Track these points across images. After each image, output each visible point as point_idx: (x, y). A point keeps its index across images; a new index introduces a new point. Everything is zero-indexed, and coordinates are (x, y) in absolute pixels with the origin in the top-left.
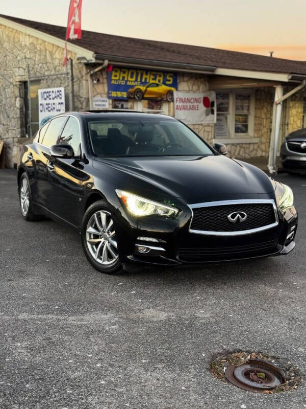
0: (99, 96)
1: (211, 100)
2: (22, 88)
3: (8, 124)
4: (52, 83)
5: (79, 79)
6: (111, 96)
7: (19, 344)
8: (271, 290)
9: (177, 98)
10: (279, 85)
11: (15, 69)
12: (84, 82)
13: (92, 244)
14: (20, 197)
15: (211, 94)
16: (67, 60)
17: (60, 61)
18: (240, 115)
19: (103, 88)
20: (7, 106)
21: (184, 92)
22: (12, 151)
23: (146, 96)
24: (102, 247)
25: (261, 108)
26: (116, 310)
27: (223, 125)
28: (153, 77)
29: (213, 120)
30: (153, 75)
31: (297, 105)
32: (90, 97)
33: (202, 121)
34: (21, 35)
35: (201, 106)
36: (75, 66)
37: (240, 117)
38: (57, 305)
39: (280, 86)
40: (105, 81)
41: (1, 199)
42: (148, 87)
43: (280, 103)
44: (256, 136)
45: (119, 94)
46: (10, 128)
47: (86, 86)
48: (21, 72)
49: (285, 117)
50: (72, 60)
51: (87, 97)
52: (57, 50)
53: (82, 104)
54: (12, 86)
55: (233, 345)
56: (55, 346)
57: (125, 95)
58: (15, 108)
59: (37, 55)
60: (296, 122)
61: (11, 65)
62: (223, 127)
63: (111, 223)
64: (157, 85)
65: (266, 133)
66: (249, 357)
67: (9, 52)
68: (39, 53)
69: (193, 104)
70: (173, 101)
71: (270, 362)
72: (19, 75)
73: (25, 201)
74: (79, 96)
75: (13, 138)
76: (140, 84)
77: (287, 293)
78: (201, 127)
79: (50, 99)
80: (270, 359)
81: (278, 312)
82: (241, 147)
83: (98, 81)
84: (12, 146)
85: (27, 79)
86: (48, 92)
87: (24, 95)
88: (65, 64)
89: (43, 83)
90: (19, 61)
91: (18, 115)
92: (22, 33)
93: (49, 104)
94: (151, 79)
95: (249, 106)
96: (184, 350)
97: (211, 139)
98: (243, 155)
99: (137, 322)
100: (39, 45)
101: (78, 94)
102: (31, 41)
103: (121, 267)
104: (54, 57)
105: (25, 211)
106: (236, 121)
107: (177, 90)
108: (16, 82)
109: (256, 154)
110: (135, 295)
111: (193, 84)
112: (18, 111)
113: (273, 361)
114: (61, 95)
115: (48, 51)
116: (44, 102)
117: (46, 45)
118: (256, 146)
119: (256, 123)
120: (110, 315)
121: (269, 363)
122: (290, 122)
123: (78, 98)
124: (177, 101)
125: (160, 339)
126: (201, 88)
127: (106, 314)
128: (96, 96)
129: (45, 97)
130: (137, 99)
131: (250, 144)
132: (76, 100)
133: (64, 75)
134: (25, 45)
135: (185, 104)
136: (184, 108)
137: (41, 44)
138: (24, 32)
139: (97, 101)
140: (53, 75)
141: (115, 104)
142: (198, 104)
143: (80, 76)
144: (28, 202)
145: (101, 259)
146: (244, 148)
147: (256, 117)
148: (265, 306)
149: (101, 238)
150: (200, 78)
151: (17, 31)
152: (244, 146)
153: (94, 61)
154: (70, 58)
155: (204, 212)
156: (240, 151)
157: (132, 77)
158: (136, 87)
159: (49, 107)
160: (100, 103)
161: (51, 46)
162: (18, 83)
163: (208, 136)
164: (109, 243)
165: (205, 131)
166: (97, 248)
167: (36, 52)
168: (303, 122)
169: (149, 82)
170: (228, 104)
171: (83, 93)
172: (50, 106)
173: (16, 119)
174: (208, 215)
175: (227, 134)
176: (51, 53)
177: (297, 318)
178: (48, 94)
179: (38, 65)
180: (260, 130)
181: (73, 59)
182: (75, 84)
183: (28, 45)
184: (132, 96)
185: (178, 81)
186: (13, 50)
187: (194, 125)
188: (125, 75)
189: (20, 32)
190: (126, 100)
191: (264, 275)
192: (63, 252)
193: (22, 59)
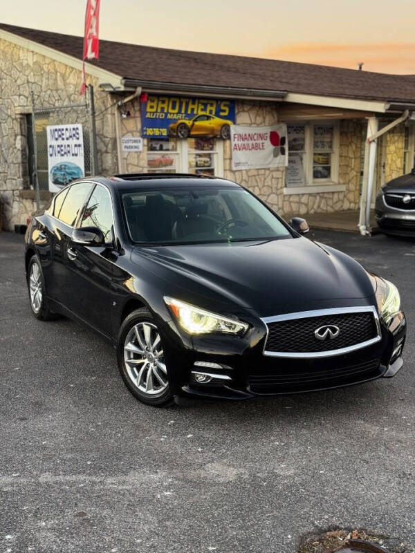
0: (130, 134)
1: (281, 135)
2: (24, 123)
3: (6, 171)
4: (65, 117)
5: (102, 112)
6: (146, 135)
7: (44, 524)
8: (373, 430)
9: (235, 135)
10: (373, 116)
11: (15, 97)
12: (109, 116)
13: (132, 365)
14: (29, 287)
15: (281, 127)
16: (86, 86)
17: (75, 88)
18: (320, 154)
19: (135, 124)
20: (4, 146)
21: (245, 125)
22: (12, 207)
23: (192, 133)
24: (146, 371)
25: (347, 144)
26: (169, 465)
27: (297, 169)
28: (203, 107)
29: (284, 163)
30: (203, 104)
31: (396, 138)
32: (118, 137)
33: (269, 164)
34: (21, 51)
35: (268, 143)
36: (97, 95)
37: (320, 157)
38: (90, 460)
39: (374, 118)
40: (138, 114)
41: (1, 284)
42: (195, 120)
43: (374, 141)
44: (342, 181)
45: (157, 132)
46: (9, 177)
47: (112, 122)
48: (23, 101)
49: (381, 154)
50: (92, 88)
51: (114, 137)
52: (71, 72)
53: (107, 146)
54: (10, 120)
55: (327, 519)
56: (92, 525)
57: (164, 132)
58: (15, 151)
59: (44, 79)
60: (395, 162)
61: (9, 91)
62: (297, 171)
63: (158, 339)
64: (208, 118)
65: (355, 178)
66: (349, 537)
67: (5, 73)
68: (47, 76)
69: (256, 142)
70: (229, 138)
71: (377, 543)
72: (19, 106)
73: (37, 294)
74: (102, 135)
75: (13, 190)
76: (185, 117)
77: (394, 433)
78: (267, 172)
79: (63, 139)
80: (377, 539)
81: (384, 465)
82: (322, 197)
83: (129, 114)
84: (12, 201)
85: (31, 111)
86: (59, 130)
87: (26, 132)
88: (82, 93)
89: (53, 117)
90: (19, 86)
91: (20, 160)
92: (23, 48)
93: (62, 146)
94: (199, 110)
95: (331, 142)
96: (262, 529)
97: (281, 188)
98: (325, 208)
99: (199, 484)
100: (47, 66)
101: (101, 133)
102: (35, 60)
103: (172, 399)
104: (68, 81)
105: (36, 307)
106: (315, 162)
107: (234, 123)
108: (16, 114)
109: (342, 206)
110: (192, 440)
111: (257, 115)
112: (19, 154)
113: (381, 542)
114: (78, 134)
115: (59, 74)
116: (55, 143)
117: (57, 66)
118: (341, 196)
119: (342, 164)
120: (161, 474)
121: (376, 546)
122: (386, 162)
123: (101, 138)
124: (235, 138)
125: (230, 513)
126: (267, 119)
127: (156, 472)
128: (126, 135)
129: (57, 136)
130: (181, 137)
131: (333, 193)
132: (98, 140)
133: (81, 108)
134: (28, 65)
135: (246, 142)
136: (245, 148)
137: (48, 64)
138: (26, 47)
139: (128, 141)
140: (67, 107)
141: (152, 145)
142: (263, 141)
143: (103, 109)
144: (40, 295)
145: (144, 386)
146: (326, 198)
147: (341, 156)
148: (366, 456)
149: (144, 359)
150: (266, 106)
151: (15, 45)
152: (326, 195)
153: (122, 89)
154: (90, 85)
155: (283, 327)
156: (320, 202)
157: (174, 108)
158: (180, 121)
159: (62, 150)
160: (131, 144)
161: (63, 67)
162: (18, 116)
163: (278, 184)
164: (155, 365)
165: (272, 177)
166: (139, 371)
167: (42, 75)
168: (405, 161)
169: (197, 114)
170: (304, 140)
171: (108, 131)
172: (63, 148)
173: (17, 165)
174: (288, 331)
175: (303, 180)
176: (63, 76)
177: (410, 474)
178: (60, 133)
179: (46, 92)
180: (347, 174)
181: (94, 85)
182: (96, 119)
183: (31, 64)
184: (175, 134)
185: (236, 112)
186: (10, 72)
187: (258, 169)
188: (165, 106)
189: (20, 47)
190: (167, 140)
191: (363, 405)
192: (91, 370)
193: (24, 83)
